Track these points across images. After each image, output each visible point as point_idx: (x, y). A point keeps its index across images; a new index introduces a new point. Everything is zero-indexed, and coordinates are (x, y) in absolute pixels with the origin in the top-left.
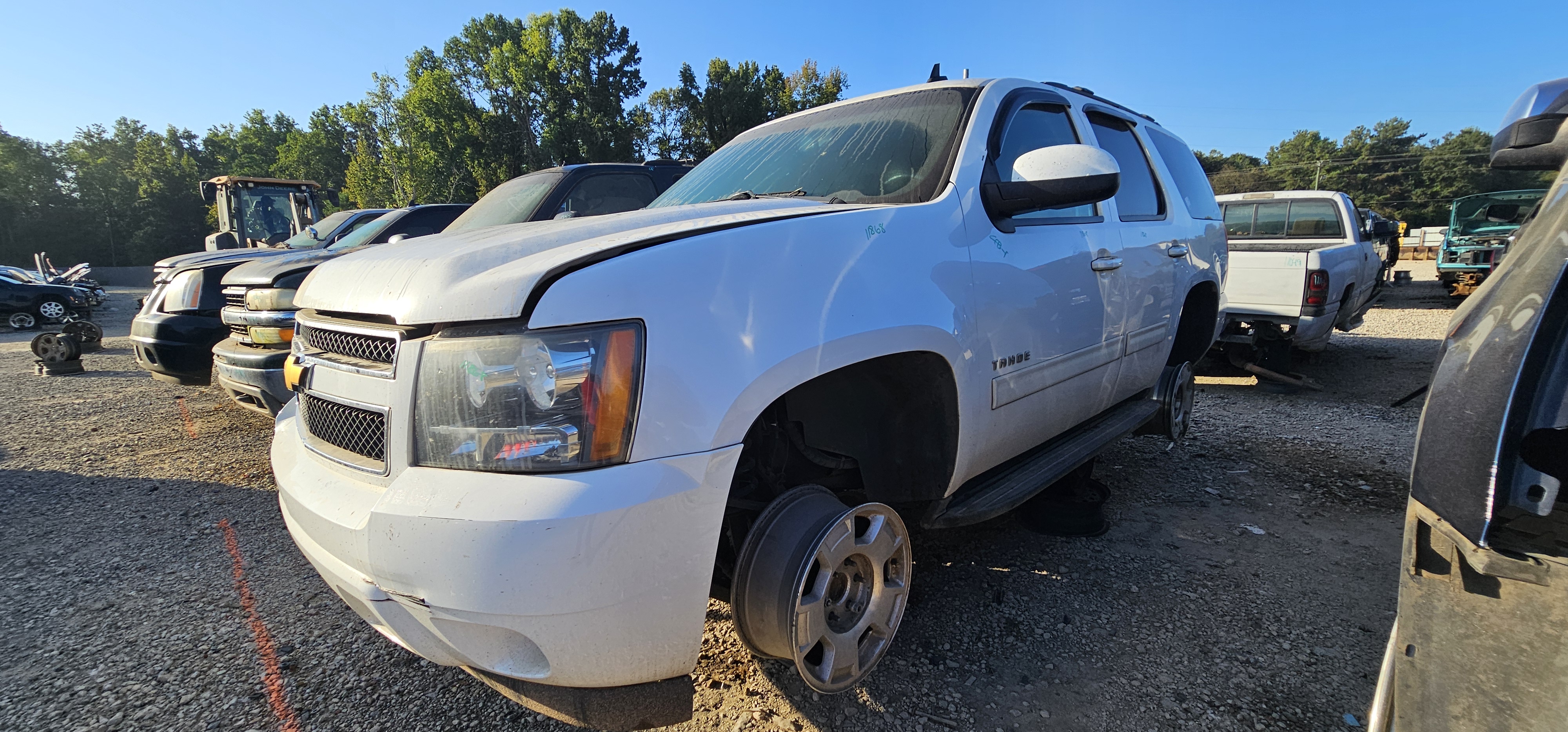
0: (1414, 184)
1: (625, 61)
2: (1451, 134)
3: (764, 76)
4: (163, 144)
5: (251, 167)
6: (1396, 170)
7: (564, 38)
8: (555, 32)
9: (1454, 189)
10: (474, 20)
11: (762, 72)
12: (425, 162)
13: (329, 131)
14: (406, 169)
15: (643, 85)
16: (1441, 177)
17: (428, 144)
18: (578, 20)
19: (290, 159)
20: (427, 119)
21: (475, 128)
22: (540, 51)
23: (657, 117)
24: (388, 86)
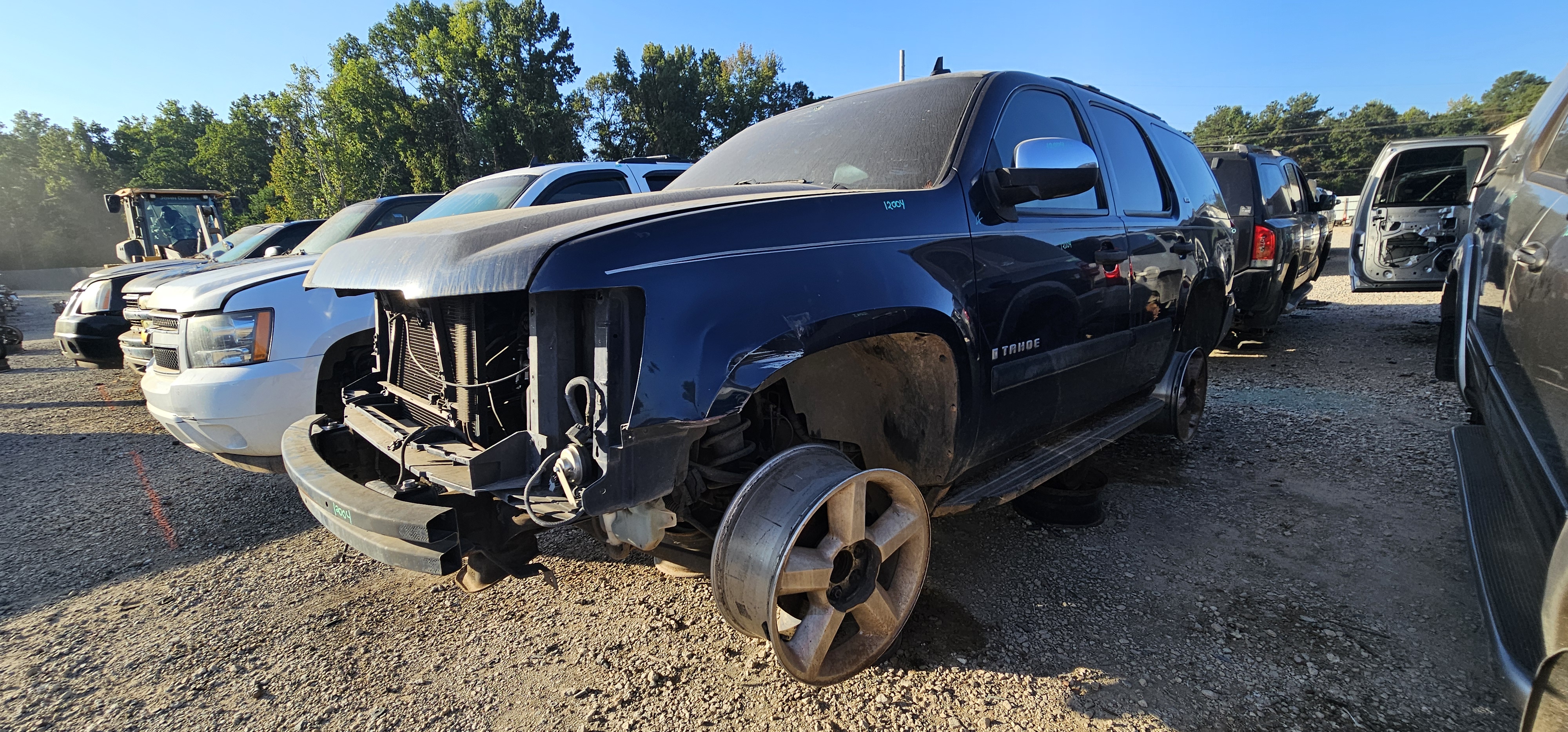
0: (1323, 156)
1: (558, 47)
2: (1356, 107)
3: (700, 60)
4: (70, 138)
5: (168, 161)
6: (1307, 142)
7: (493, 25)
8: (483, 17)
9: (1359, 159)
10: (399, 6)
11: (699, 55)
12: (352, 154)
13: (251, 121)
14: (332, 162)
15: (577, 70)
16: (1348, 148)
17: (356, 135)
18: (507, 5)
19: (211, 151)
20: (353, 109)
21: (406, 117)
22: (469, 39)
23: (596, 103)
24: (308, 78)
